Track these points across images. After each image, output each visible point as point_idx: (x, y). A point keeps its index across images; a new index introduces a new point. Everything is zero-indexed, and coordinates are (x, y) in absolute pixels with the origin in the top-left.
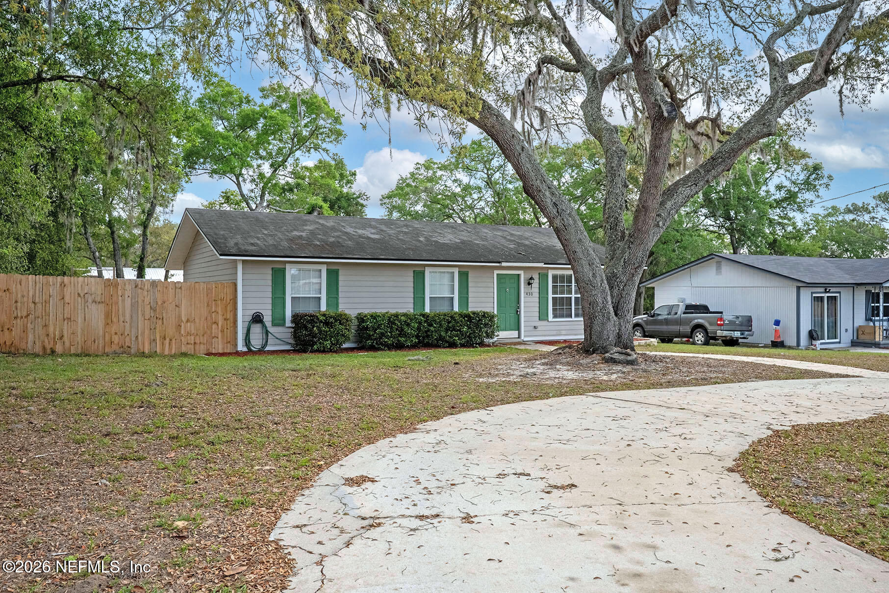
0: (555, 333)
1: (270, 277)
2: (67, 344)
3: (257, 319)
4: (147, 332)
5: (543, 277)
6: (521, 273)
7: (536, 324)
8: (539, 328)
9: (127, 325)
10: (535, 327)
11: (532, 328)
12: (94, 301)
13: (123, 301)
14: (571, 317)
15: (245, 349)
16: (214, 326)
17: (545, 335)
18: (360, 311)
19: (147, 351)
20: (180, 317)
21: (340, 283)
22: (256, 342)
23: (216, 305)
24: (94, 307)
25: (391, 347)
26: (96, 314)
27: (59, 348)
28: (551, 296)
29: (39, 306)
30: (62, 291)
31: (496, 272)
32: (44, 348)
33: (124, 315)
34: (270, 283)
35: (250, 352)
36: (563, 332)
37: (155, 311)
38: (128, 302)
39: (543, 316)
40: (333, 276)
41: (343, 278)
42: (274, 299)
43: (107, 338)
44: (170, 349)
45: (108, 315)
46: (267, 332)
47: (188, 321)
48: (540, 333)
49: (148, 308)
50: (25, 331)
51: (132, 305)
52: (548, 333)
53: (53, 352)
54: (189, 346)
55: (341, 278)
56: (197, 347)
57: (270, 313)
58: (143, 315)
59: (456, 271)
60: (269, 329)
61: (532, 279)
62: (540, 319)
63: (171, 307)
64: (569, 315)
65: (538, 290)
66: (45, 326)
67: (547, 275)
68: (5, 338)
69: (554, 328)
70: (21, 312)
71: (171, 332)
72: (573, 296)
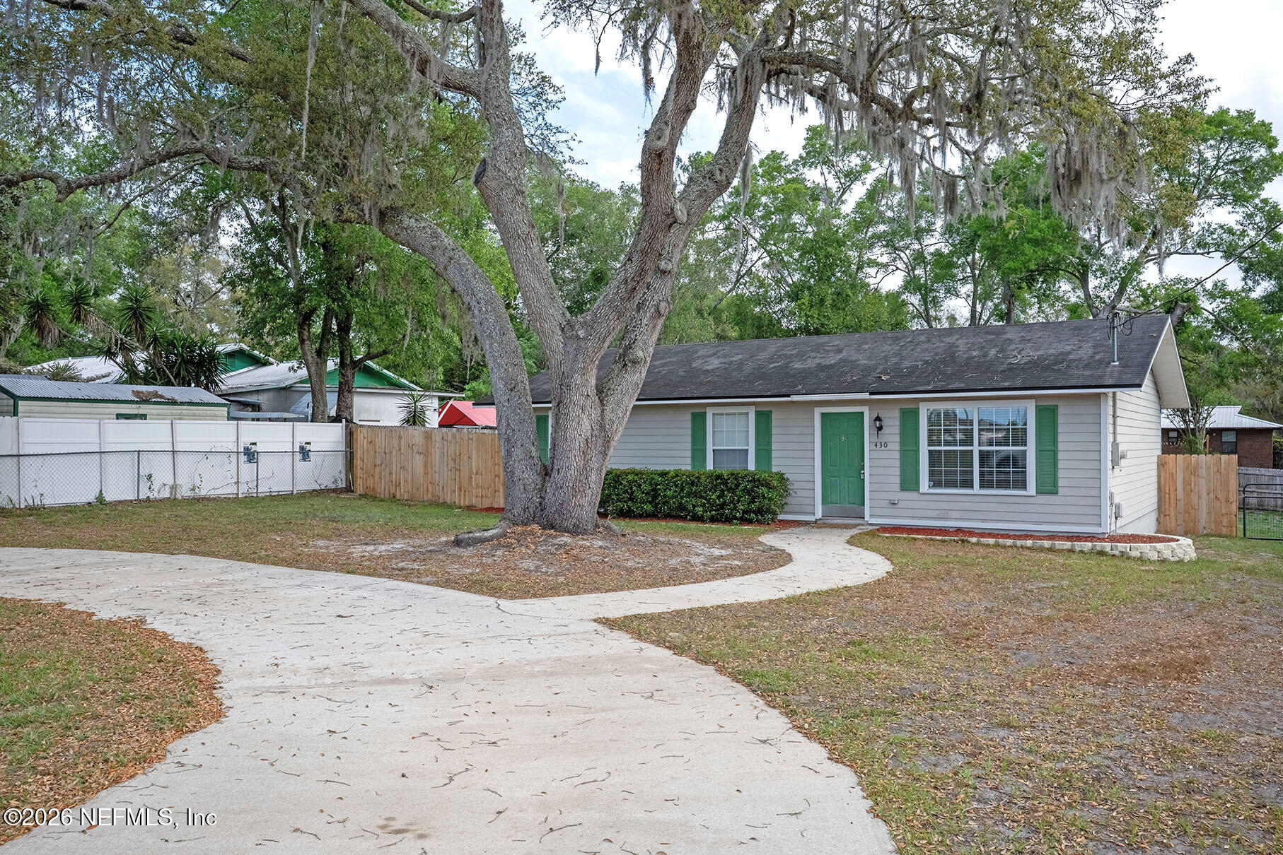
0: (934, 514)
2: (402, 491)
4: (449, 482)
5: (910, 417)
6: (865, 409)
7: (893, 496)
8: (902, 504)
9: (437, 475)
10: (894, 503)
11: (885, 503)
12: (418, 452)
13: (435, 452)
14: (972, 487)
17: (913, 518)
19: (449, 502)
20: (471, 469)
24: (417, 457)
26: (419, 463)
27: (398, 495)
28: (924, 449)
30: (400, 442)
31: (818, 412)
32: (390, 493)
33: (435, 466)
36: (954, 514)
37: (455, 461)
39: (909, 483)
43: (425, 487)
44: (465, 501)
45: (426, 465)
47: (477, 473)
48: (905, 513)
49: (450, 458)
50: (380, 478)
51: (440, 457)
52: (922, 513)
54: (478, 499)
56: (484, 499)
58: (447, 465)
59: (752, 413)
61: (878, 419)
62: (903, 489)
63: (466, 459)
64: (968, 484)
65: (897, 438)
66: (391, 473)
67: (915, 413)
68: (370, 483)
69: (933, 505)
70: (378, 462)
71: (465, 483)
72: (976, 449)
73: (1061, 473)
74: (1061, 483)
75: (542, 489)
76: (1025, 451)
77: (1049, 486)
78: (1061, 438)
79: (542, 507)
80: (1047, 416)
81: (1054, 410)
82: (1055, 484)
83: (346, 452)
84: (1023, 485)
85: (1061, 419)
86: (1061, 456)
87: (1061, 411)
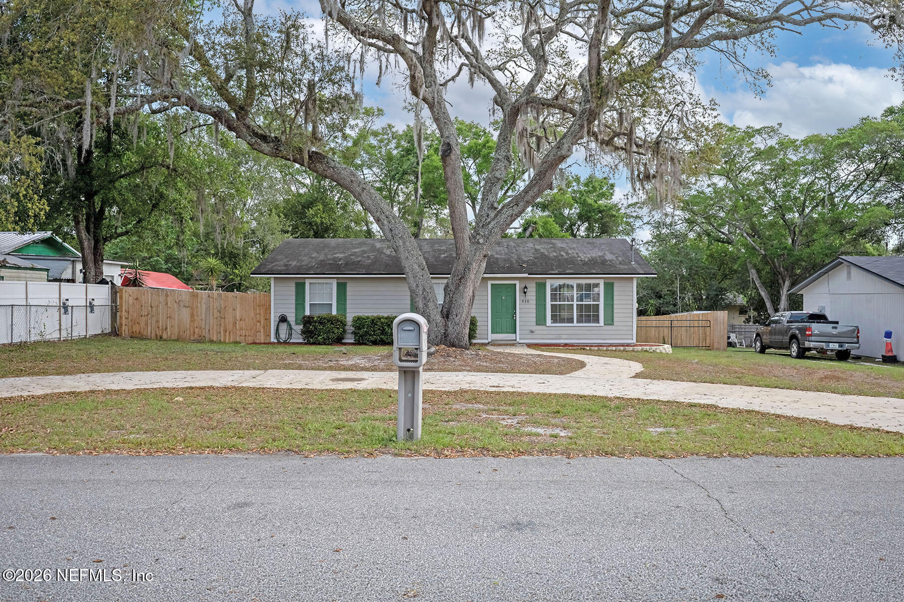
0: (553, 337)
1: (293, 289)
2: (169, 333)
3: (283, 319)
4: (215, 327)
5: (541, 287)
6: (517, 283)
7: (532, 328)
8: (536, 332)
9: (203, 322)
10: (532, 332)
11: (527, 332)
12: (184, 306)
13: (201, 305)
14: (573, 322)
15: (276, 341)
16: (258, 324)
17: (543, 339)
18: (356, 315)
19: (215, 339)
20: (235, 317)
21: (348, 293)
22: (283, 336)
23: (260, 309)
24: (184, 310)
25: (375, 343)
26: (185, 314)
27: (165, 336)
28: (549, 303)
29: (154, 309)
31: (490, 283)
32: (156, 335)
33: (201, 315)
34: (294, 293)
35: (279, 343)
36: (564, 337)
37: (220, 312)
38: (204, 306)
39: (541, 321)
40: (342, 288)
41: (350, 289)
42: (297, 305)
43: (192, 330)
44: (229, 339)
45: (192, 315)
46: (291, 329)
47: (241, 320)
48: (538, 336)
49: (216, 311)
50: (147, 325)
52: (546, 337)
53: (161, 338)
54: (242, 337)
55: (348, 289)
56: (247, 338)
57: (294, 315)
58: (213, 315)
59: (443, 283)
60: (293, 327)
61: (526, 287)
62: (537, 324)
63: (231, 310)
64: (571, 320)
65: (535, 298)
66: (157, 321)
67: (544, 285)
68: (136, 328)
69: (553, 332)
70: (144, 313)
71: (230, 327)
72: (575, 303)
73: (615, 315)
74: (615, 319)
75: (446, 325)
76: (598, 305)
77: (610, 321)
78: (615, 298)
79: (446, 335)
80: (609, 287)
81: (612, 285)
82: (613, 321)
83: (112, 306)
84: (597, 320)
85: (615, 289)
86: (615, 307)
87: (615, 285)
